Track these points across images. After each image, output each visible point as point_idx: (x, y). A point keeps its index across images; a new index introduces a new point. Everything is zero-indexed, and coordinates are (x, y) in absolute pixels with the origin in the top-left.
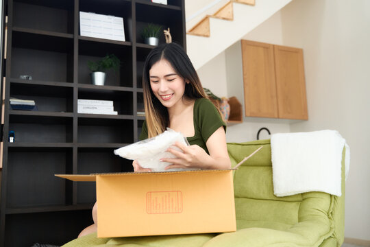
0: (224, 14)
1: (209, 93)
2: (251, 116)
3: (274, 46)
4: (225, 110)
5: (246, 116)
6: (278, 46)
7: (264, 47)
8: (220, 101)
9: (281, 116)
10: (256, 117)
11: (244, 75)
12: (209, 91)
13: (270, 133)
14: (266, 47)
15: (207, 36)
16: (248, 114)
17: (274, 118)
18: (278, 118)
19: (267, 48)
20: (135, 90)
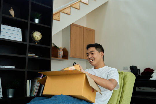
0: (66, 11)
1: (54, 45)
2: (72, 57)
3: (84, 27)
4: (61, 53)
5: (70, 57)
6: (85, 28)
7: (80, 27)
8: (59, 49)
9: (84, 58)
10: (74, 57)
14: (81, 27)
15: (59, 21)
17: (81, 59)
18: (83, 59)
20: (28, 43)
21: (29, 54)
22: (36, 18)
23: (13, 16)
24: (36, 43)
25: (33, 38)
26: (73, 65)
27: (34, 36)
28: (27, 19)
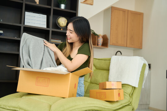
1: (93, 32)
2: (112, 45)
3: (128, 10)
4: (101, 41)
5: (110, 45)
6: (130, 11)
7: (123, 11)
8: (98, 36)
9: (128, 46)
10: (115, 45)
11: (111, 24)
12: (93, 31)
13: (121, 54)
15: (92, 5)
16: (111, 44)
18: (126, 47)
19: (125, 11)
20: (51, 29)
21: (52, 40)
22: (62, 4)
23: (38, 3)
24: (62, 29)
25: (58, 24)
26: (116, 55)
27: (59, 22)
28: (51, 5)
